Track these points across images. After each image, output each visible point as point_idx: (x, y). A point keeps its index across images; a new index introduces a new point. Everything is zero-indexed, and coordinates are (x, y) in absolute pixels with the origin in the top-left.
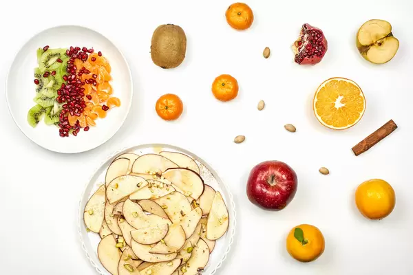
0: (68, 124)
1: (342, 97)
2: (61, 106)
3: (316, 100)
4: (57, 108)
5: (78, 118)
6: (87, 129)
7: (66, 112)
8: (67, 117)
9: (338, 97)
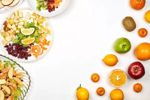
0: (51, 7)
1: (118, 76)
2: (47, 2)
3: (110, 79)
4: (45, 3)
5: (54, 4)
6: (57, 7)
7: (49, 3)
8: (50, 5)
9: (117, 76)
